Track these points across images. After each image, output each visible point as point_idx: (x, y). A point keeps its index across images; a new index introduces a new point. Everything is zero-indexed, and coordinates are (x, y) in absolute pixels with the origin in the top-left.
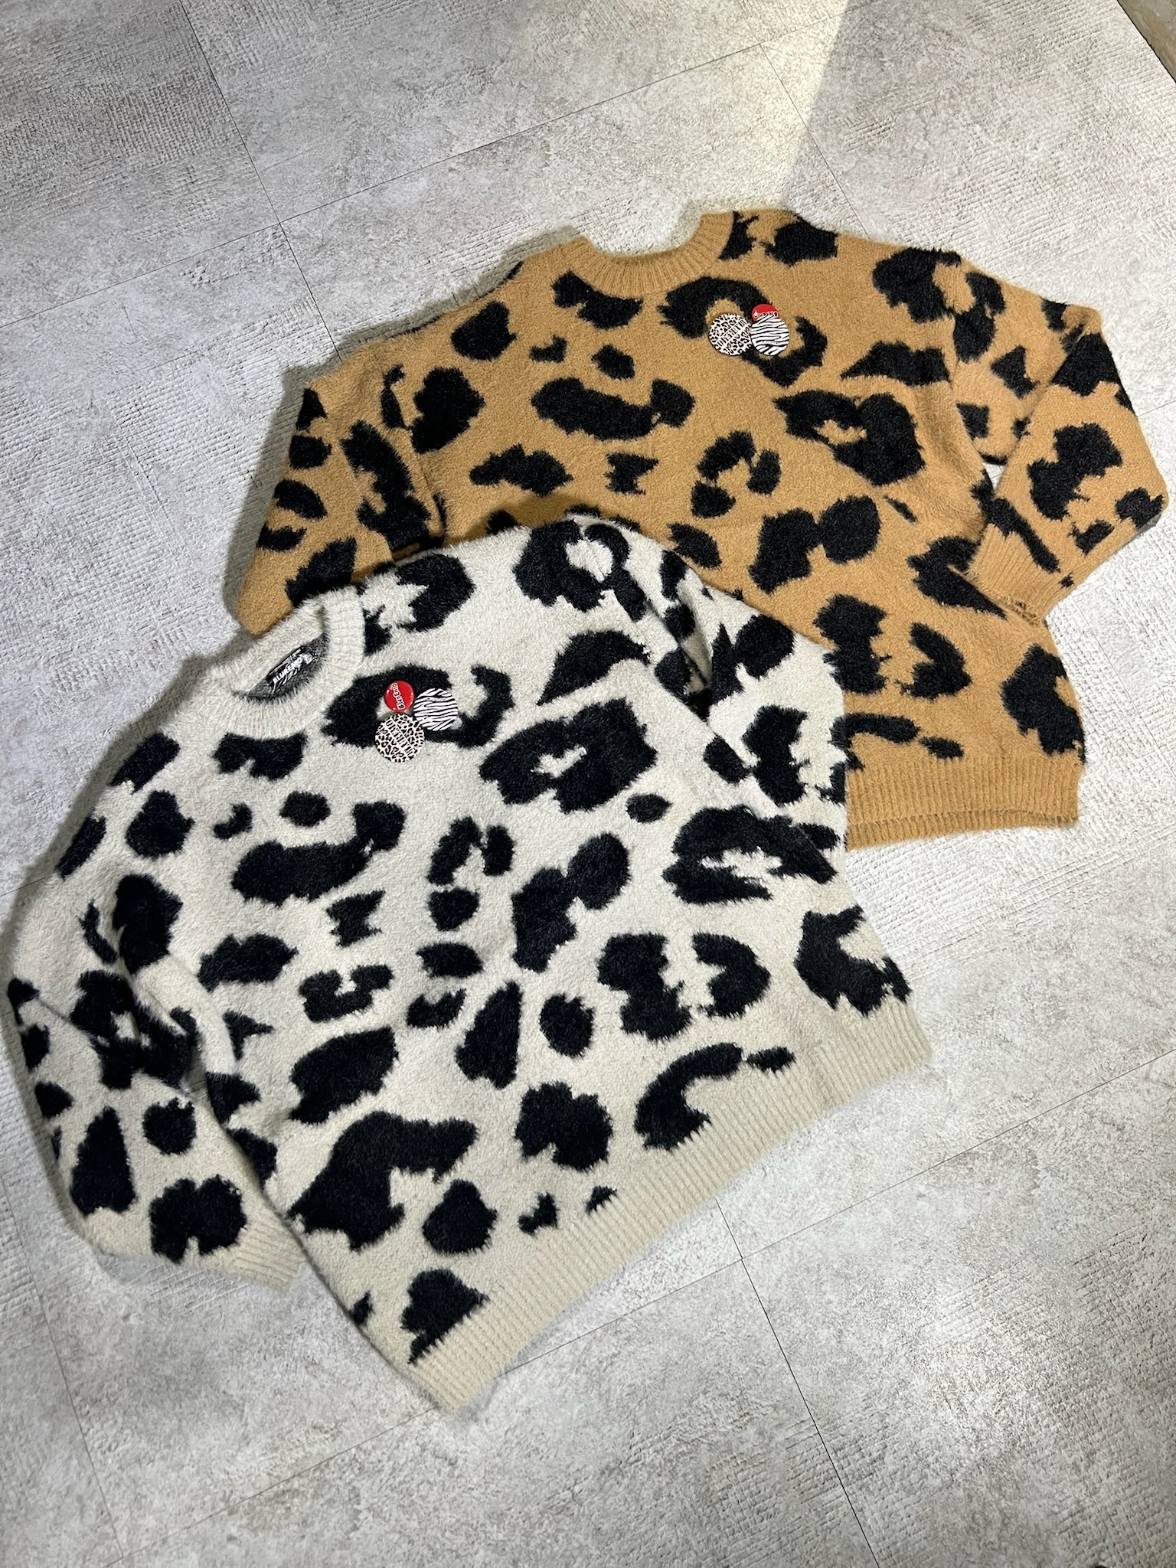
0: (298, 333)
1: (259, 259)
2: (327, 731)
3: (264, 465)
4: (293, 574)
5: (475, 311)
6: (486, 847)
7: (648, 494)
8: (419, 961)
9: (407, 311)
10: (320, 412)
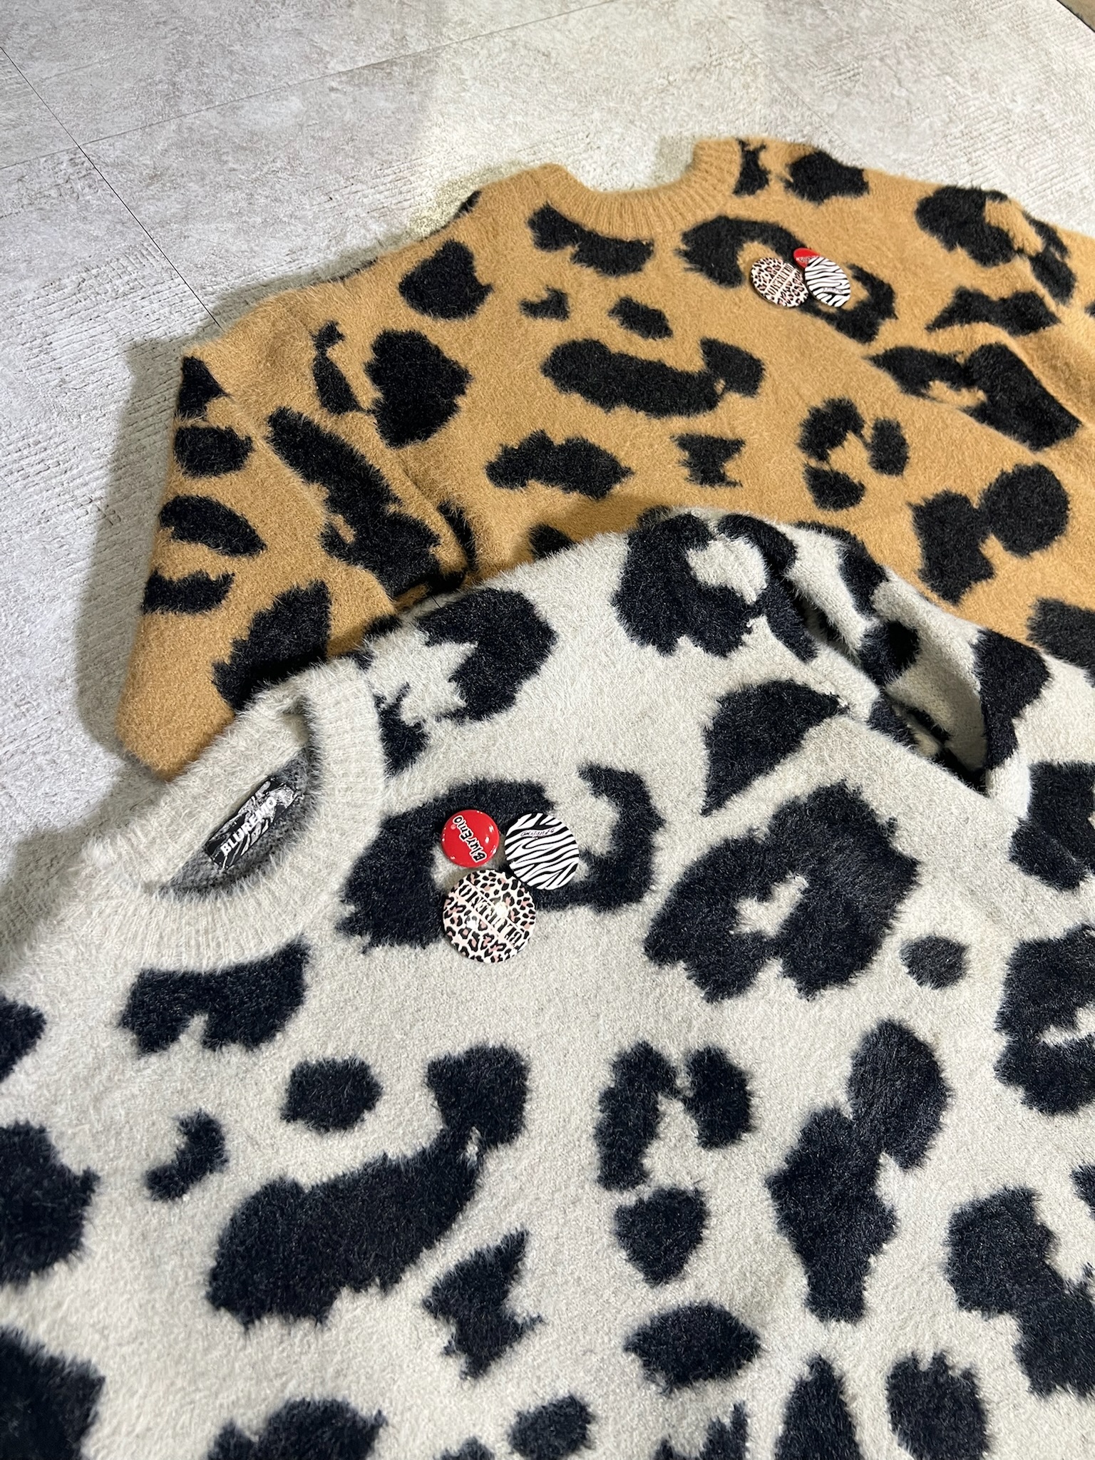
0: (141, 292)
1: (54, 193)
2: (349, 927)
3: (118, 489)
4: (224, 652)
5: (428, 252)
6: (690, 1094)
7: (745, 485)
8: (632, 1365)
9: (311, 261)
10: (214, 390)
